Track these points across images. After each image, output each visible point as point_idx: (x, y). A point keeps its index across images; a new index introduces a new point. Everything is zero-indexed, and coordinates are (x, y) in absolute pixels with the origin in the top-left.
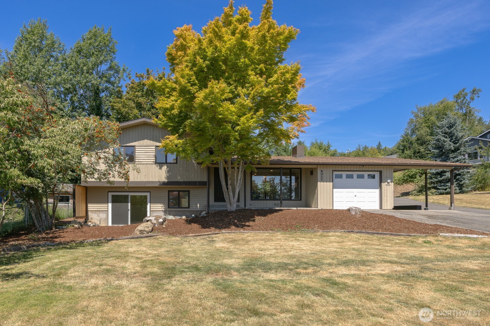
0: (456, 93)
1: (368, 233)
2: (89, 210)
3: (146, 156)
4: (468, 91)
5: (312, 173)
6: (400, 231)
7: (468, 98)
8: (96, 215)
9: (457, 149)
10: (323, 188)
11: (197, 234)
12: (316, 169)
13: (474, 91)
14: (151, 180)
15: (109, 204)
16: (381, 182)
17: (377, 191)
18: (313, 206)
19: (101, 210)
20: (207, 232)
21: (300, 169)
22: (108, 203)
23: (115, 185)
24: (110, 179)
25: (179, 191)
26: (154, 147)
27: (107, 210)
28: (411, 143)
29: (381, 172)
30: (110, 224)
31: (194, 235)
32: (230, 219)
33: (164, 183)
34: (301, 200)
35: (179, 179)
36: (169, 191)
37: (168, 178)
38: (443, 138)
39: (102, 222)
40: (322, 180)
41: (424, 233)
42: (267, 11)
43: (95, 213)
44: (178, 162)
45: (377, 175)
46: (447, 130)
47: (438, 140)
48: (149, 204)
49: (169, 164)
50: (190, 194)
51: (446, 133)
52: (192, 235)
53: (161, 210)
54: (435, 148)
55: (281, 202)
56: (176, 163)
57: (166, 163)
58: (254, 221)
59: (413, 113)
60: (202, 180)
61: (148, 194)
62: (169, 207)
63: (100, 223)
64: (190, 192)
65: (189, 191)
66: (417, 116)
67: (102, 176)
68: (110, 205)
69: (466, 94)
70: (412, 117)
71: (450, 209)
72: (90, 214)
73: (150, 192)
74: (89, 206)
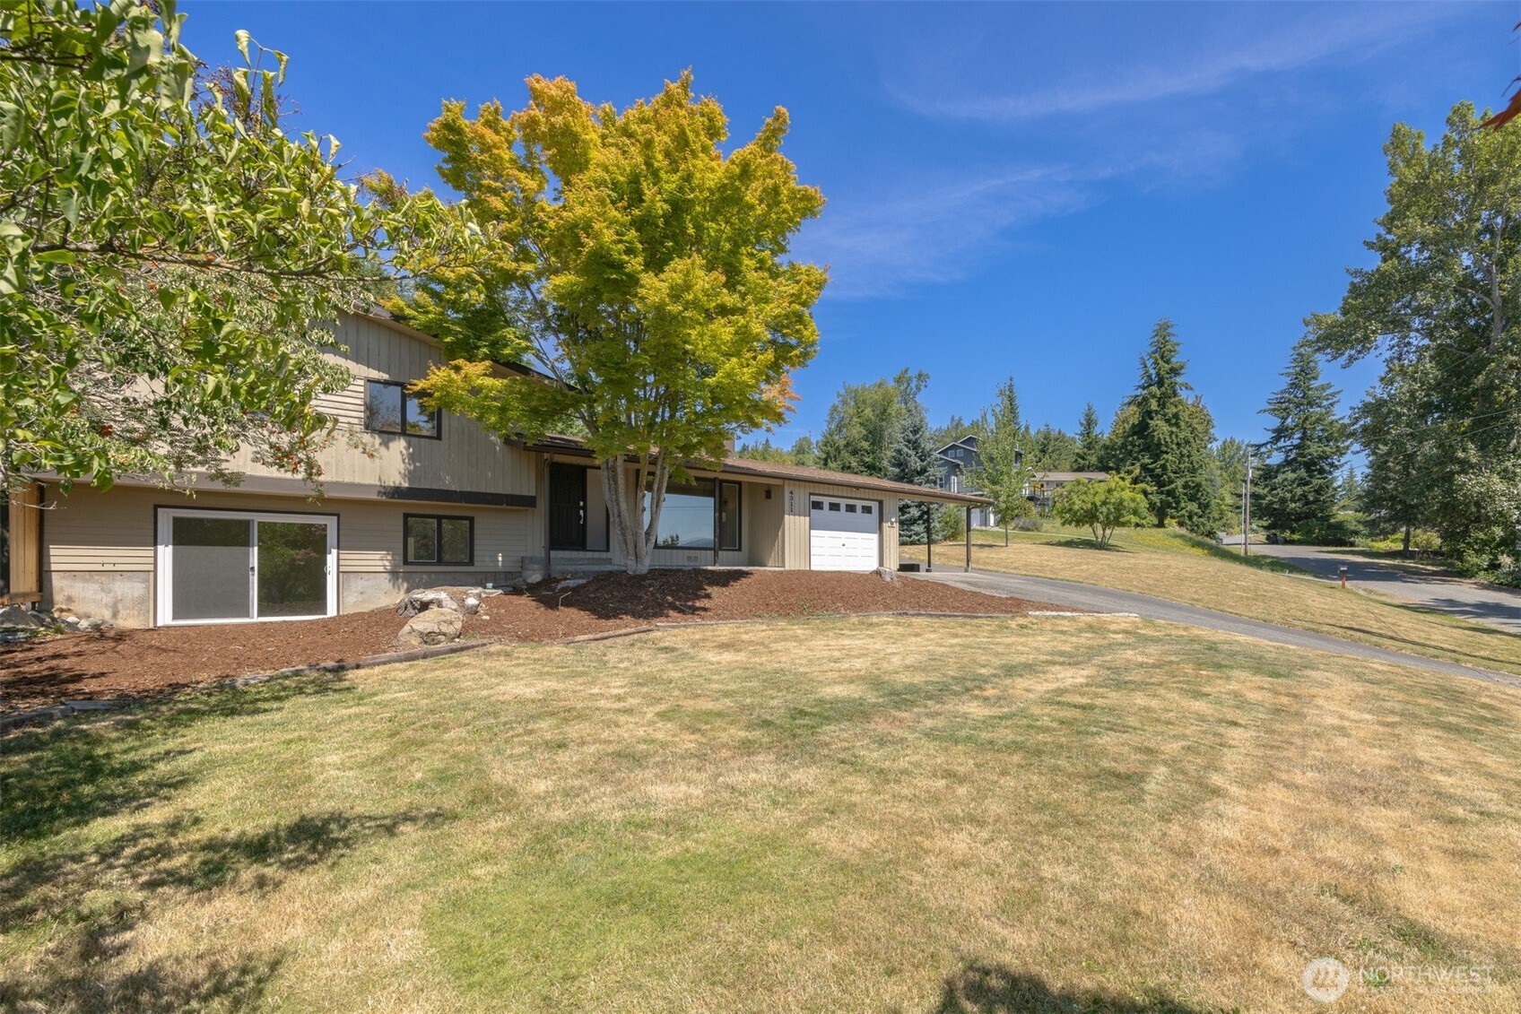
0: (896, 375)
1: (931, 616)
2: (53, 567)
3: (332, 405)
4: (913, 373)
5: (768, 495)
6: (975, 610)
7: (913, 385)
8: (95, 586)
9: (923, 471)
10: (794, 524)
11: (598, 636)
12: (781, 488)
13: (920, 375)
14: (347, 480)
15: (160, 548)
16: (881, 521)
17: (875, 537)
18: (771, 562)
19: (118, 567)
20: (618, 627)
21: (739, 483)
22: (155, 544)
23: (242, 488)
24: (224, 465)
25: (439, 518)
26: (362, 382)
27: (151, 567)
28: (838, 450)
29: (881, 503)
30: (165, 617)
31: (591, 636)
32: (653, 594)
33: (397, 492)
34: (740, 549)
35: (448, 483)
36: (406, 516)
37: (410, 475)
38: (906, 449)
39: (123, 613)
40: (792, 512)
41: (1007, 612)
42: (774, 133)
43: (86, 581)
44: (444, 434)
45: (875, 506)
46: (911, 437)
47: (899, 452)
48: (334, 551)
49: (413, 439)
50: (476, 526)
51: (909, 441)
52: (586, 637)
53: (381, 569)
54: (894, 465)
55: (716, 555)
56: (439, 437)
57: (404, 433)
58: (708, 596)
59: (839, 396)
60: (517, 492)
61: (331, 523)
62: (406, 562)
63: (115, 615)
64: (476, 520)
65: (471, 520)
66: (844, 403)
67: (190, 452)
68: (166, 553)
69: (910, 379)
70: (837, 401)
71: (966, 571)
72: (57, 581)
73: (338, 515)
74: (52, 552)
